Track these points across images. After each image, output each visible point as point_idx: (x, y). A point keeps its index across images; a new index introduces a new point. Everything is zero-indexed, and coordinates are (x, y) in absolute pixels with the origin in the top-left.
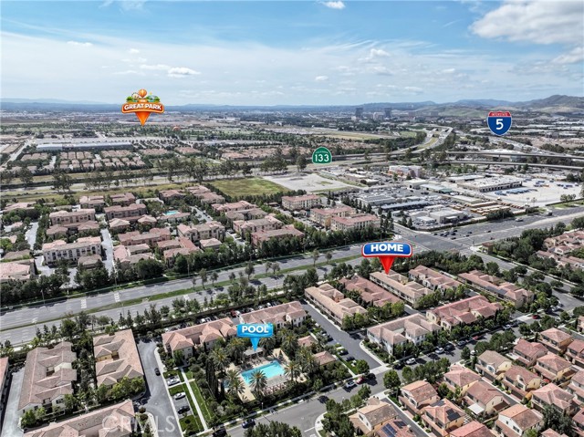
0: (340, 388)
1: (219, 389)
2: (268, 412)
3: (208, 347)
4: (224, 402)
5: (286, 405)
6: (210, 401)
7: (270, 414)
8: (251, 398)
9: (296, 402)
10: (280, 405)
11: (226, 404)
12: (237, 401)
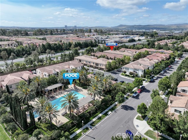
0: (130, 98)
1: (29, 120)
2: (87, 129)
3: (11, 90)
4: (36, 132)
5: (100, 118)
6: (18, 134)
7: (90, 130)
8: (65, 120)
9: (106, 114)
10: (94, 120)
11: (40, 133)
12: (52, 127)
